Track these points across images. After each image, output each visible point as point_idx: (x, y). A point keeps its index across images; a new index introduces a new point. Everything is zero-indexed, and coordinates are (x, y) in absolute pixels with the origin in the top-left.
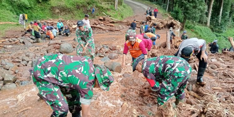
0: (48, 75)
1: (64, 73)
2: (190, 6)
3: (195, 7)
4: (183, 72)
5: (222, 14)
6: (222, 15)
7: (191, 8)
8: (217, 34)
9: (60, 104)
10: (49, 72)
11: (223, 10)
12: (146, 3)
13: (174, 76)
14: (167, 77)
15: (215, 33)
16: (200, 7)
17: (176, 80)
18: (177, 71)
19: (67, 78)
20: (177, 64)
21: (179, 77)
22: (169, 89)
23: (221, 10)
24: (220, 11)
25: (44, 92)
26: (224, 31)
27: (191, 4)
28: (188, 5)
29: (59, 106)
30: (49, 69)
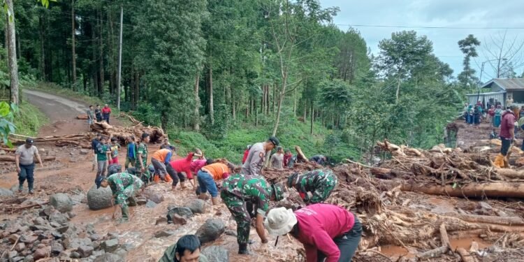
0: (235, 189)
1: (248, 186)
2: (173, 98)
3: (181, 101)
4: (332, 181)
5: (214, 106)
6: (214, 109)
7: (175, 102)
8: (216, 142)
9: (245, 215)
10: (235, 186)
11: (214, 99)
12: (63, 93)
13: (326, 185)
14: (320, 187)
15: (213, 141)
16: (189, 99)
17: (327, 188)
18: (328, 180)
19: (250, 190)
20: (327, 176)
21: (330, 186)
22: (321, 196)
23: (212, 100)
24: (209, 101)
25: (232, 206)
26: (225, 136)
27: (175, 96)
28: (169, 98)
29: (244, 217)
30: (236, 184)
